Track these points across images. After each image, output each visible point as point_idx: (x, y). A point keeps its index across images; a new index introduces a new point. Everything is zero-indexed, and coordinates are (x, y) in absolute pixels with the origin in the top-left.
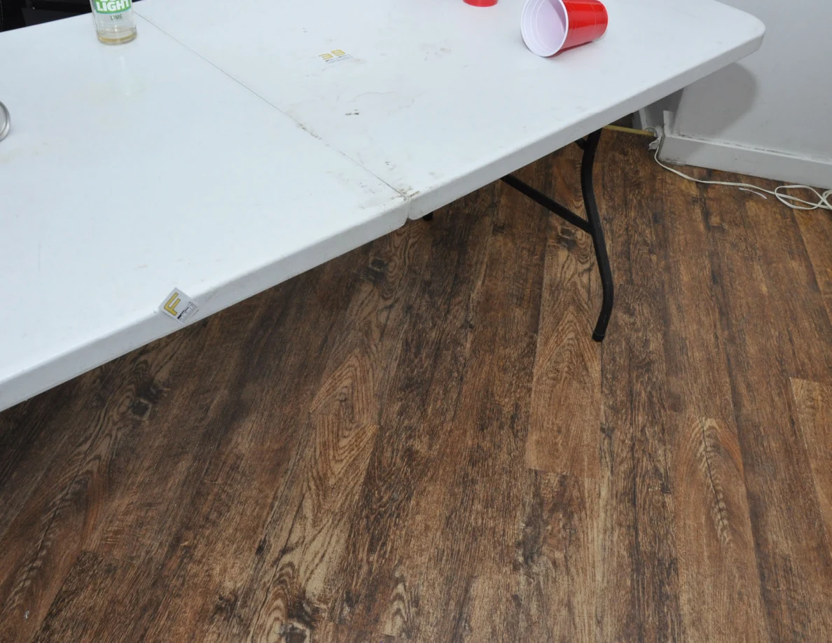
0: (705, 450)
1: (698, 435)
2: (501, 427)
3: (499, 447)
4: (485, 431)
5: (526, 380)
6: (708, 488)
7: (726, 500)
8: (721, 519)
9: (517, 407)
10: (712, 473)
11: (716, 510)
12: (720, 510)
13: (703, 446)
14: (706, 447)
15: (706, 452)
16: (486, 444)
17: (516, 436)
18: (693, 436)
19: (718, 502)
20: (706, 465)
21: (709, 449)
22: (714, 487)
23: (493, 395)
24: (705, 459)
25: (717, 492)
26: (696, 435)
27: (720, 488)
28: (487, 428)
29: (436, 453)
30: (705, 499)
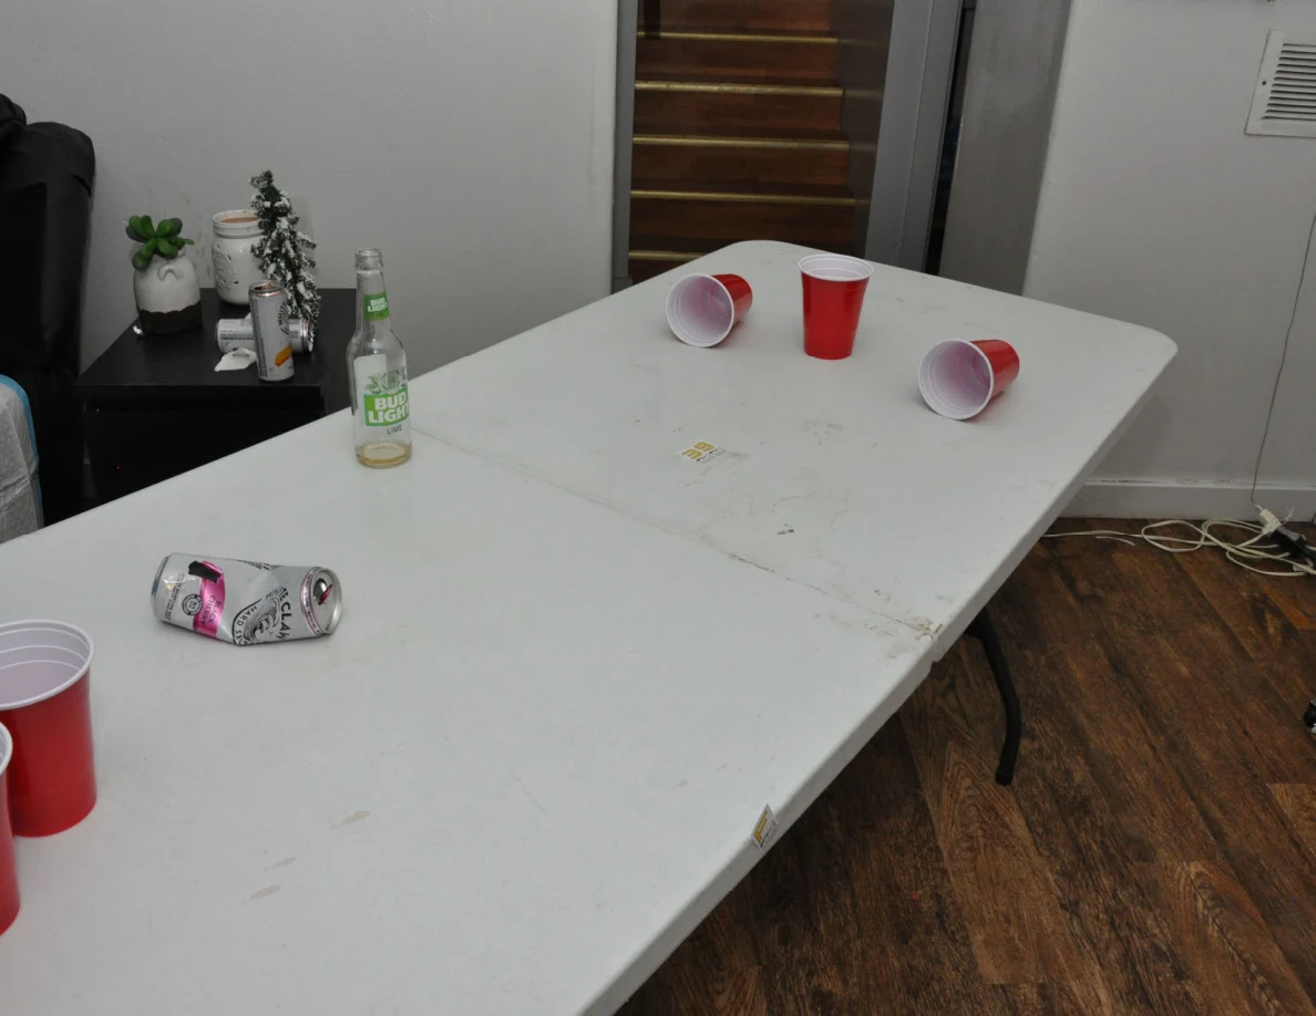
0: (1205, 906)
1: (1188, 888)
2: (929, 932)
3: (938, 961)
4: (910, 942)
5: (934, 859)
6: (1233, 959)
7: (1262, 970)
8: (1269, 1000)
9: (938, 898)
10: (1229, 936)
11: (1256, 989)
12: (1262, 987)
13: (1200, 902)
14: (1205, 901)
15: (1209, 909)
16: (920, 962)
17: (954, 941)
18: (1181, 890)
19: (1253, 977)
20: (1216, 927)
21: (1209, 903)
22: (1239, 956)
23: (898, 889)
24: (1210, 920)
25: (1246, 963)
26: (1184, 888)
27: (1247, 956)
28: (911, 937)
29: (856, 990)
30: (1235, 975)
